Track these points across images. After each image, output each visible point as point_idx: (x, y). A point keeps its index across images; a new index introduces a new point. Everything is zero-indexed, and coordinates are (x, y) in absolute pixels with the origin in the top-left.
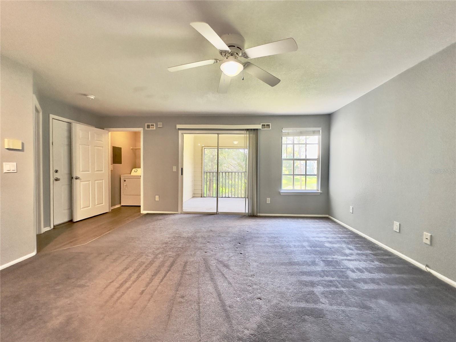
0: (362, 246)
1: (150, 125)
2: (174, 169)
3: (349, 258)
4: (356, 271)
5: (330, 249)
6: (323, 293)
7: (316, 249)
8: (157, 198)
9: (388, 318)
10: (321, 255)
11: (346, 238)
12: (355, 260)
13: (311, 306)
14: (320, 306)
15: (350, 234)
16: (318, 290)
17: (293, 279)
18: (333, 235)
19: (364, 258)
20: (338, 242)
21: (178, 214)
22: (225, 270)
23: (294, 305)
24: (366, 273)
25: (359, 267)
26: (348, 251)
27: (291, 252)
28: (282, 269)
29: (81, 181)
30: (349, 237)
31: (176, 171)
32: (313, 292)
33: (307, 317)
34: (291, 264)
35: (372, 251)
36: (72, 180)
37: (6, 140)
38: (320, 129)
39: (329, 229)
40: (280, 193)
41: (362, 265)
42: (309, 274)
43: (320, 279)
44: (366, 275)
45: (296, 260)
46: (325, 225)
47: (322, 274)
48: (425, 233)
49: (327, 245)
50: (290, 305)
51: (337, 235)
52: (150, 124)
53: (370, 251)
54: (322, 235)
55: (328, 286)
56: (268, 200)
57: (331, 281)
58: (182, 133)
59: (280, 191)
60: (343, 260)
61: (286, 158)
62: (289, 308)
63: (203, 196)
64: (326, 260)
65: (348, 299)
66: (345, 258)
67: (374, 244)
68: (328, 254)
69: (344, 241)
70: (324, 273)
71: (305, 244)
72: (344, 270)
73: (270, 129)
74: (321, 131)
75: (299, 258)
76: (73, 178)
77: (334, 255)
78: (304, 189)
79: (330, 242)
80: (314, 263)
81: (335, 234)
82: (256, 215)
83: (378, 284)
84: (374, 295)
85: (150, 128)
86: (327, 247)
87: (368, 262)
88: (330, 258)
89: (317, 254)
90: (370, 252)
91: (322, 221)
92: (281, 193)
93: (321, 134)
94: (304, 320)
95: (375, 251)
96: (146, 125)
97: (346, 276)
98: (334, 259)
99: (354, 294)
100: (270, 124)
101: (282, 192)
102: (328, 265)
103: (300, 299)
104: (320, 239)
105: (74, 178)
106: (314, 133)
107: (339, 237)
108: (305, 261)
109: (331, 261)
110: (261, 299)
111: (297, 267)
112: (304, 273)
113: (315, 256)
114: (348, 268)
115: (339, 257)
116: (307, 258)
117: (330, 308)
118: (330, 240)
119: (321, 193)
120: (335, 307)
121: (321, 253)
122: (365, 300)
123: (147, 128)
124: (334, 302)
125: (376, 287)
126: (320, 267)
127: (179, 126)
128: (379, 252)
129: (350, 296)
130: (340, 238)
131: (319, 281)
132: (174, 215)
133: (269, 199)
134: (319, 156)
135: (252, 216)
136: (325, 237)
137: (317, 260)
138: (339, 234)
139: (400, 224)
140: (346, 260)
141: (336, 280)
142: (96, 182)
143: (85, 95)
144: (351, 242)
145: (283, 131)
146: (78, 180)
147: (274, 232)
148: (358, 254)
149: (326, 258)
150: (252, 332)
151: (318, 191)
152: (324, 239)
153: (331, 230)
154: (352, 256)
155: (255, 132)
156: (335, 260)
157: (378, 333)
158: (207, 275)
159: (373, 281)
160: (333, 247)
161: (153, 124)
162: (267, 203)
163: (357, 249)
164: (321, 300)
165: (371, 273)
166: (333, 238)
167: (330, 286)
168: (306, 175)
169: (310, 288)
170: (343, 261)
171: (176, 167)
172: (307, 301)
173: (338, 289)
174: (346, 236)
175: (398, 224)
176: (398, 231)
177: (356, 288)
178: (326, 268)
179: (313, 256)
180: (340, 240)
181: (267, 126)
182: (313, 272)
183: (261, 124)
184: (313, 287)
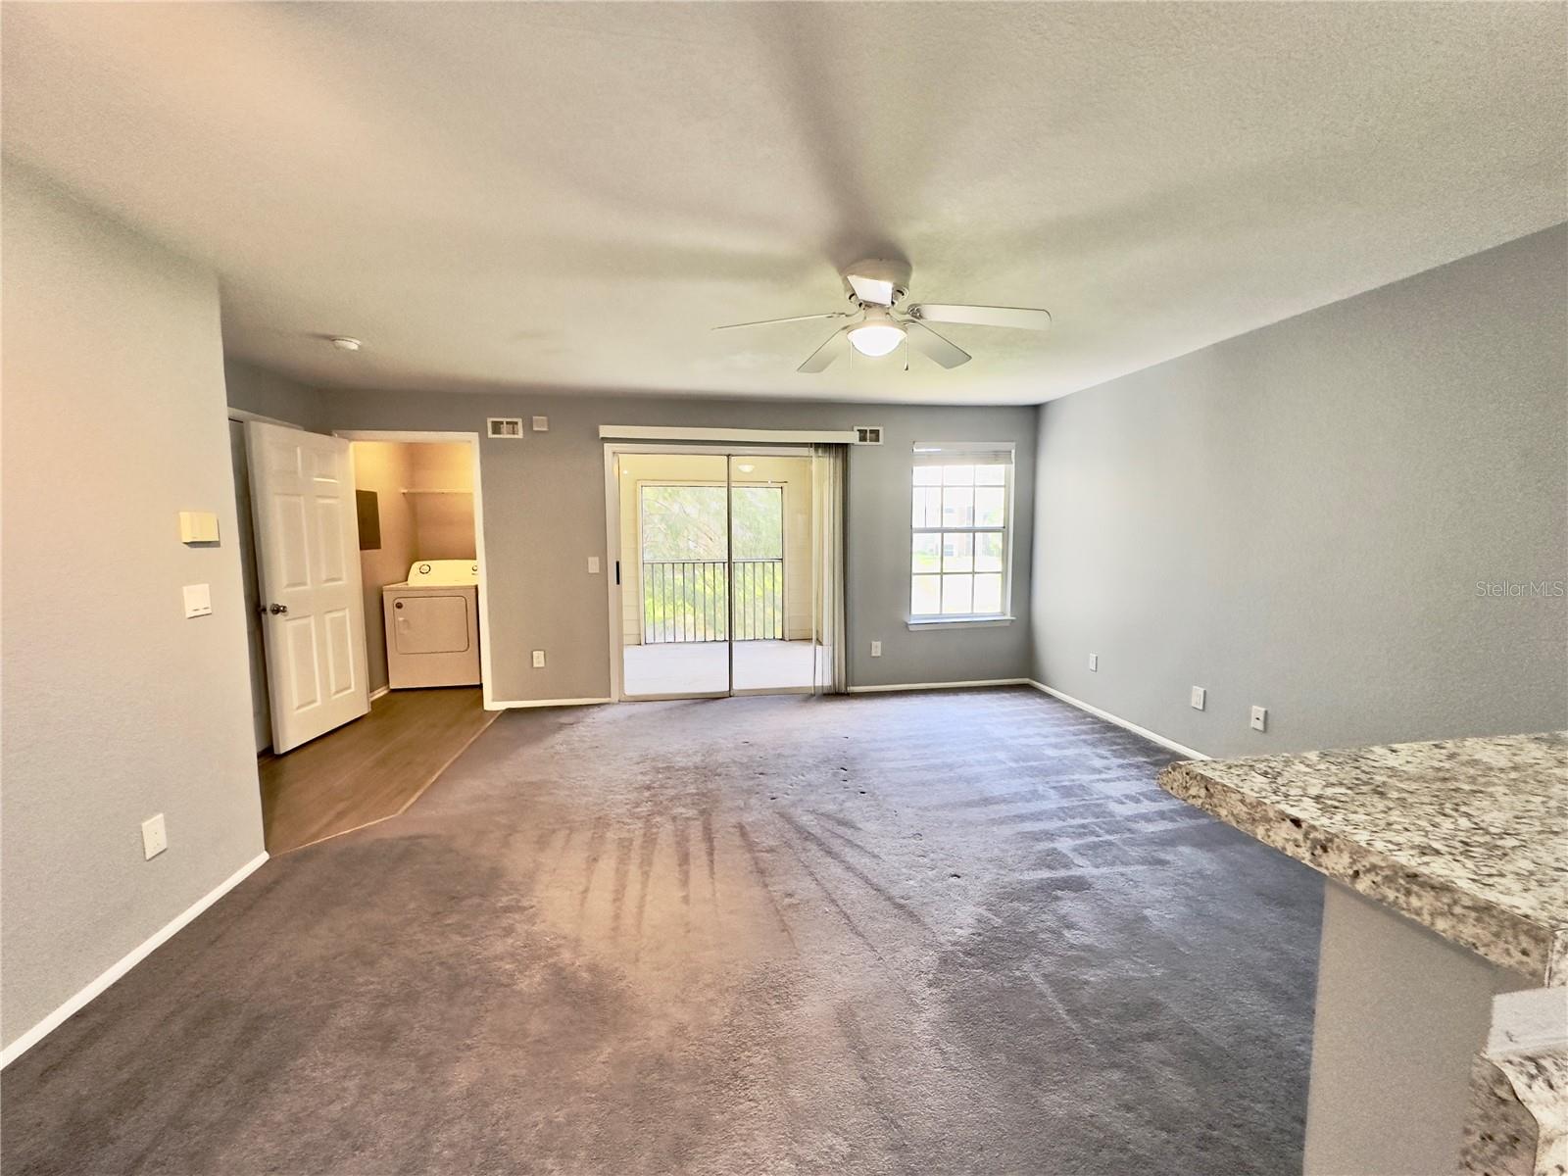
0: (1125, 749)
1: (502, 423)
2: (594, 565)
3: (1104, 776)
4: (1125, 801)
5: (1060, 760)
6: (1075, 850)
7: (1030, 764)
8: (539, 659)
9: (1200, 874)
10: (1046, 776)
11: (1085, 733)
12: (1118, 779)
13: (1062, 873)
14: (1075, 872)
15: (1094, 723)
16: (1064, 845)
17: (1007, 831)
18: (1056, 729)
19: (1134, 772)
20: (1071, 743)
21: (613, 704)
22: (848, 833)
23: (1029, 876)
24: (1146, 802)
25: (1128, 792)
26: (1098, 763)
27: (977, 779)
28: (974, 814)
29: (288, 618)
30: (1093, 731)
31: (598, 571)
32: (1055, 849)
33: (1059, 893)
34: (986, 801)
35: (1148, 757)
36: (263, 615)
37: (184, 516)
38: (1011, 446)
39: (1042, 715)
40: (907, 625)
41: (1135, 787)
42: (1036, 817)
43: (1060, 824)
44: (1147, 807)
45: (997, 794)
46: (1027, 704)
47: (1061, 814)
48: (1254, 707)
49: (1050, 752)
50: (1021, 877)
51: (1066, 728)
52: (505, 420)
53: (1143, 757)
54: (1029, 731)
55: (1081, 835)
56: (877, 649)
57: (1083, 826)
58: (614, 453)
59: (907, 620)
60: (1092, 781)
61: (923, 526)
62: (1020, 882)
63: (643, 643)
64: (1059, 785)
65: (1126, 852)
66: (1097, 777)
67: (1149, 742)
68: (1058, 773)
69: (1085, 741)
70: (1064, 813)
71: (1001, 755)
72: (1102, 801)
73: (881, 442)
74: (1013, 451)
75: (998, 789)
76: (265, 610)
77: (1073, 774)
78: (938, 613)
79: (1056, 746)
80: (1035, 795)
81: (1058, 725)
83: (1172, 820)
84: (1169, 841)
85: (499, 433)
86: (1053, 758)
87: (1145, 780)
88: (1066, 780)
89: (1036, 776)
90: (1145, 760)
91: (1017, 694)
92: (909, 626)
93: (1014, 461)
94: (1057, 898)
95: (1153, 756)
96: (489, 425)
97: (1109, 813)
98: (1073, 780)
99: (1132, 843)
100: (881, 429)
101: (912, 622)
102: (1067, 797)
103: (1035, 865)
104: (1030, 741)
105: (268, 609)
106: (996, 456)
107: (1070, 731)
108: (1016, 793)
109: (1071, 787)
110: (959, 877)
111: (1005, 807)
112: (1022, 818)
113: (1033, 780)
114: (1108, 797)
115: (1084, 778)
116: (1017, 785)
117: (1095, 872)
118: (1053, 740)
119: (1012, 620)
120: (1104, 870)
121: (1043, 772)
122: (1155, 851)
123: (494, 433)
124: (1100, 860)
125: (1170, 826)
126: (1053, 801)
127: (605, 431)
128: (1161, 757)
129: (1126, 848)
130: (1075, 735)
131: (1060, 829)
132: (602, 707)
133: (879, 643)
134: (1006, 520)
135: (835, 694)
136: (1039, 734)
137: (1040, 788)
138: (1069, 725)
139: (1205, 692)
140: (1098, 780)
141: (1092, 823)
142: (328, 617)
143: (332, 339)
144: (1101, 741)
145: (915, 450)
146: (279, 615)
147: (911, 733)
148: (1121, 766)
149: (1057, 782)
150: (971, 931)
151: (1004, 615)
152: (1039, 741)
153: (1046, 716)
154: (1110, 772)
155: (840, 450)
156: (1078, 783)
157: (1187, 898)
158: (813, 847)
159: (1162, 815)
160: (1065, 757)
161: (515, 420)
162: (873, 655)
163: (1116, 754)
164: (1076, 862)
165: (1155, 801)
166: (1057, 735)
167: (1085, 834)
168: (974, 573)
169: (1046, 844)
170: (1094, 784)
171: (597, 559)
172: (1051, 868)
173: (1101, 839)
174: (1083, 727)
175: (1201, 691)
176: (1201, 708)
177: (1133, 833)
178: (1065, 803)
179: (1028, 779)
180: (1074, 738)
181: (873, 435)
182: (1040, 813)
183: (856, 428)
184: (1052, 841)
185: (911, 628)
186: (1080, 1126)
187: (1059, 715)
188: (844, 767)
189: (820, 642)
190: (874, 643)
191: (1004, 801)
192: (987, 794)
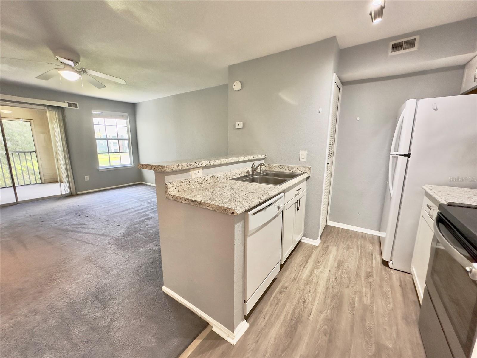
6: (150, 213)
7: (140, 200)
13: (147, 217)
16: (148, 213)
17: (133, 214)
20: (151, 194)
22: (83, 226)
23: (138, 220)
27: (125, 206)
28: (124, 213)
32: (146, 214)
33: (146, 221)
38: (127, 114)
39: (144, 189)
47: (148, 207)
50: (136, 221)
54: (141, 193)
56: (87, 178)
57: (153, 208)
59: (97, 168)
61: (99, 138)
68: (148, 200)
71: (133, 200)
73: (78, 108)
74: (128, 116)
80: (141, 205)
82: (75, 193)
86: (147, 197)
88: (149, 201)
89: (142, 202)
91: (137, 186)
92: (99, 170)
93: (128, 119)
100: (78, 104)
103: (140, 217)
104: (141, 195)
106: (122, 117)
108: (136, 206)
110: (120, 225)
112: (138, 210)
116: (137, 204)
117: (155, 215)
118: (147, 194)
119: (134, 166)
121: (144, 201)
126: (146, 205)
131: (147, 210)
134: (129, 137)
135: (71, 195)
136: (143, 193)
137: (143, 204)
145: (92, 112)
151: (132, 164)
152: (143, 195)
155: (60, 109)
158: (69, 232)
162: (86, 180)
164: (150, 215)
168: (120, 152)
169: (143, 213)
172: (144, 217)
178: (149, 205)
179: (139, 203)
180: (152, 192)
181: (75, 105)
182: (142, 208)
183: (66, 102)
184: (145, 212)
185: (100, 171)
186: (147, 251)
187: (149, 189)
188: (79, 212)
189: (61, 182)
190: (86, 177)
191: (133, 208)
192: (128, 208)
